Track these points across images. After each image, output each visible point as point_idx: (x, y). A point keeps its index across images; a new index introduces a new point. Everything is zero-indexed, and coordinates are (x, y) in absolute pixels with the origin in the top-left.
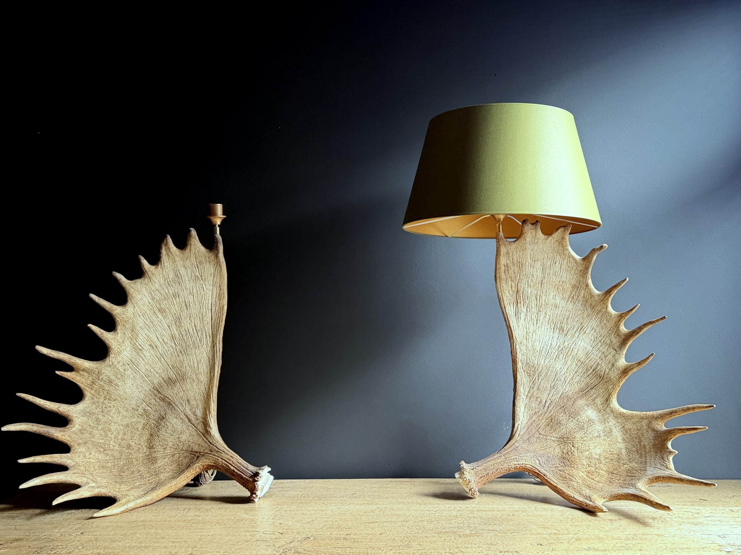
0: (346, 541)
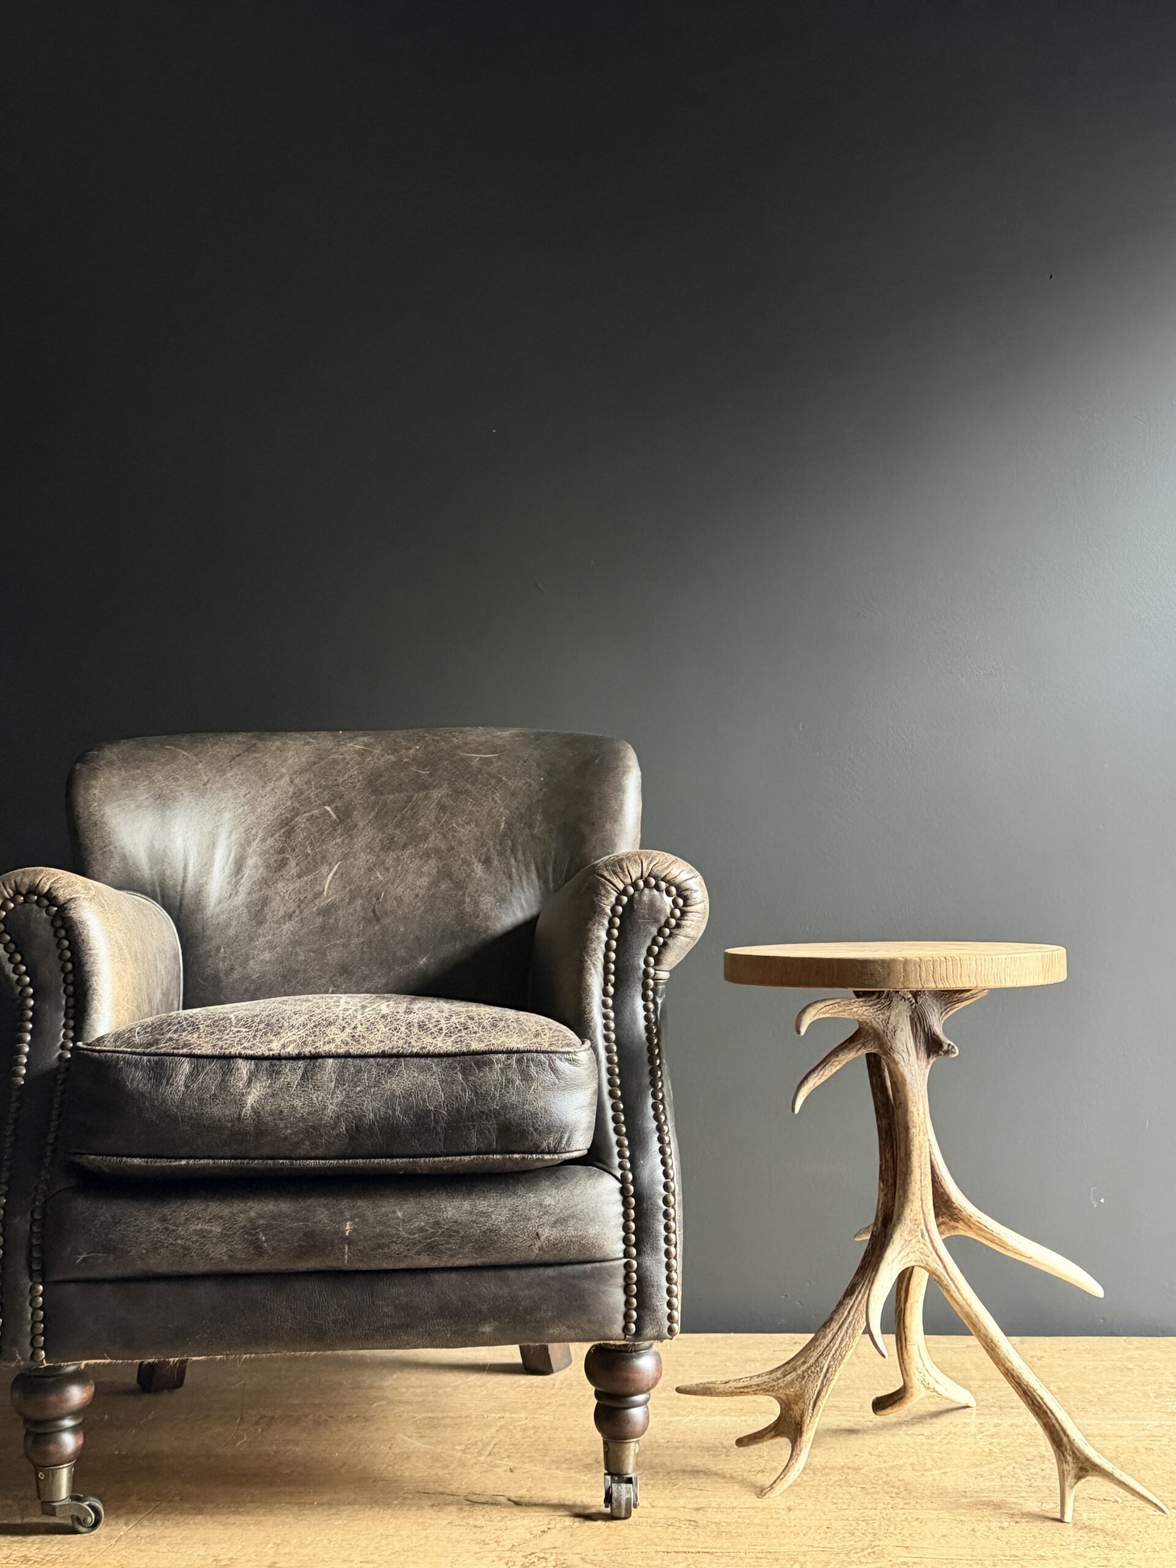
0: (697, 1530)
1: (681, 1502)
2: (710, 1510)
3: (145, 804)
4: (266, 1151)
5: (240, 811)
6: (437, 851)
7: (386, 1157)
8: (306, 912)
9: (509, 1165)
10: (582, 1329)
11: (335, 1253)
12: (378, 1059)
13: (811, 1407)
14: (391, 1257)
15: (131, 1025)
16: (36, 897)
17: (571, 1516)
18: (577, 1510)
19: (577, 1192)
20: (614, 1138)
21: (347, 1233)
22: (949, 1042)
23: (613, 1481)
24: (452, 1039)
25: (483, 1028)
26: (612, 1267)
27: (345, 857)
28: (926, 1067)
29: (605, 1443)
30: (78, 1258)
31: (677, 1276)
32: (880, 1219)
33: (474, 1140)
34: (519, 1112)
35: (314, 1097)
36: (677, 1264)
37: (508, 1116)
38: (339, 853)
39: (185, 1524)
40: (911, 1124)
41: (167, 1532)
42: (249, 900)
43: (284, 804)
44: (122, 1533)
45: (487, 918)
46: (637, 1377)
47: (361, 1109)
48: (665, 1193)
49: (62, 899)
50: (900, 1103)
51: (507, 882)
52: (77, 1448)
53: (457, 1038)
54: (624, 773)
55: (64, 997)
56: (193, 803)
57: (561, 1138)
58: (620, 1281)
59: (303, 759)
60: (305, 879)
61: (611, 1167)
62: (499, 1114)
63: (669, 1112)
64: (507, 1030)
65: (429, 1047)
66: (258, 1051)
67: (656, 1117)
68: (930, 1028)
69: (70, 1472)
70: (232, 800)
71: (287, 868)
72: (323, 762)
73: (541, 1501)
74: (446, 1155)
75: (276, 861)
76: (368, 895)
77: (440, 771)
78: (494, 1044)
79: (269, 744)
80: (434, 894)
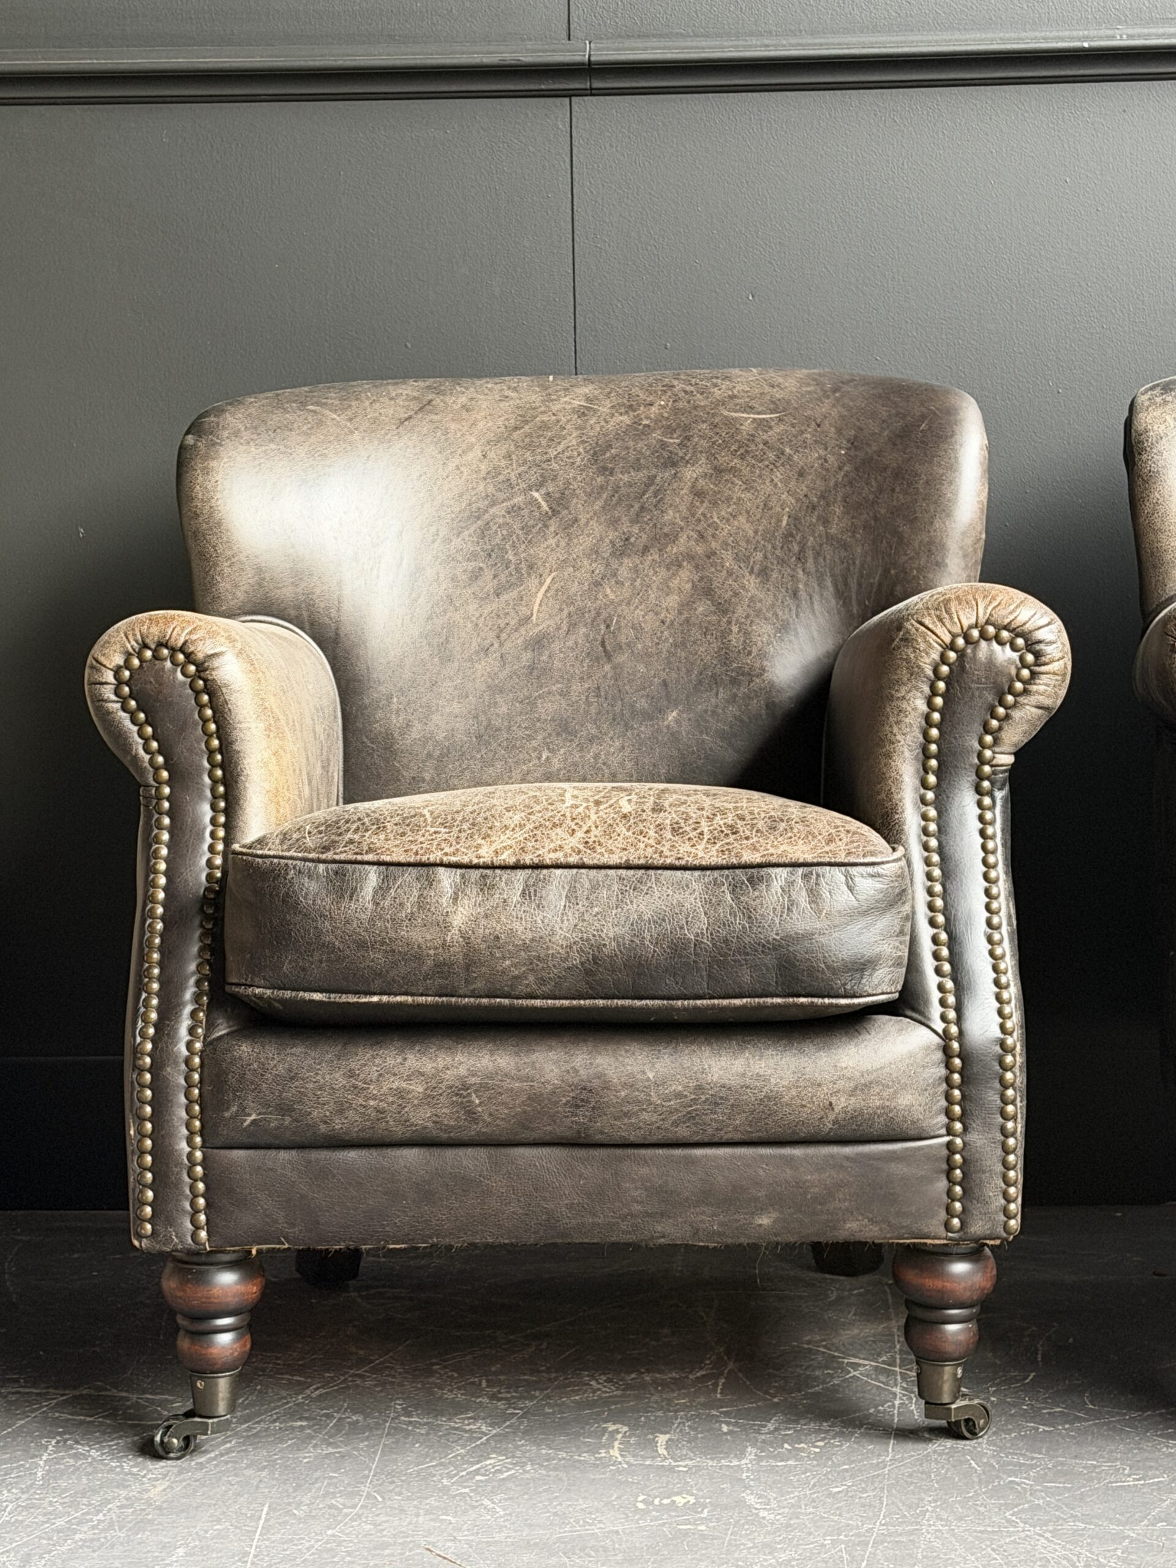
4: (479, 987)
5: (414, 499)
6: (691, 557)
8: (508, 646)
10: (888, 1223)
12: (620, 871)
16: (168, 652)
19: (883, 1048)
20: (934, 980)
26: (930, 1146)
27: (561, 565)
30: (245, 1121)
31: (1015, 1159)
33: (747, 978)
34: (806, 944)
35: (538, 919)
36: (1016, 1144)
37: (791, 949)
38: (552, 561)
42: (429, 627)
43: (473, 489)
45: (762, 655)
47: (600, 936)
48: (1000, 1052)
49: (200, 656)
51: (789, 601)
52: (244, 1352)
53: (723, 844)
54: (963, 444)
55: (210, 784)
57: (862, 976)
58: (940, 1163)
59: (500, 422)
60: (505, 597)
61: (929, 1019)
62: (781, 946)
66: (465, 860)
69: (232, 1382)
71: (480, 583)
72: (527, 427)
74: (712, 997)
75: (465, 571)
76: (593, 621)
77: (696, 439)
78: (772, 855)
79: (449, 400)
80: (687, 620)
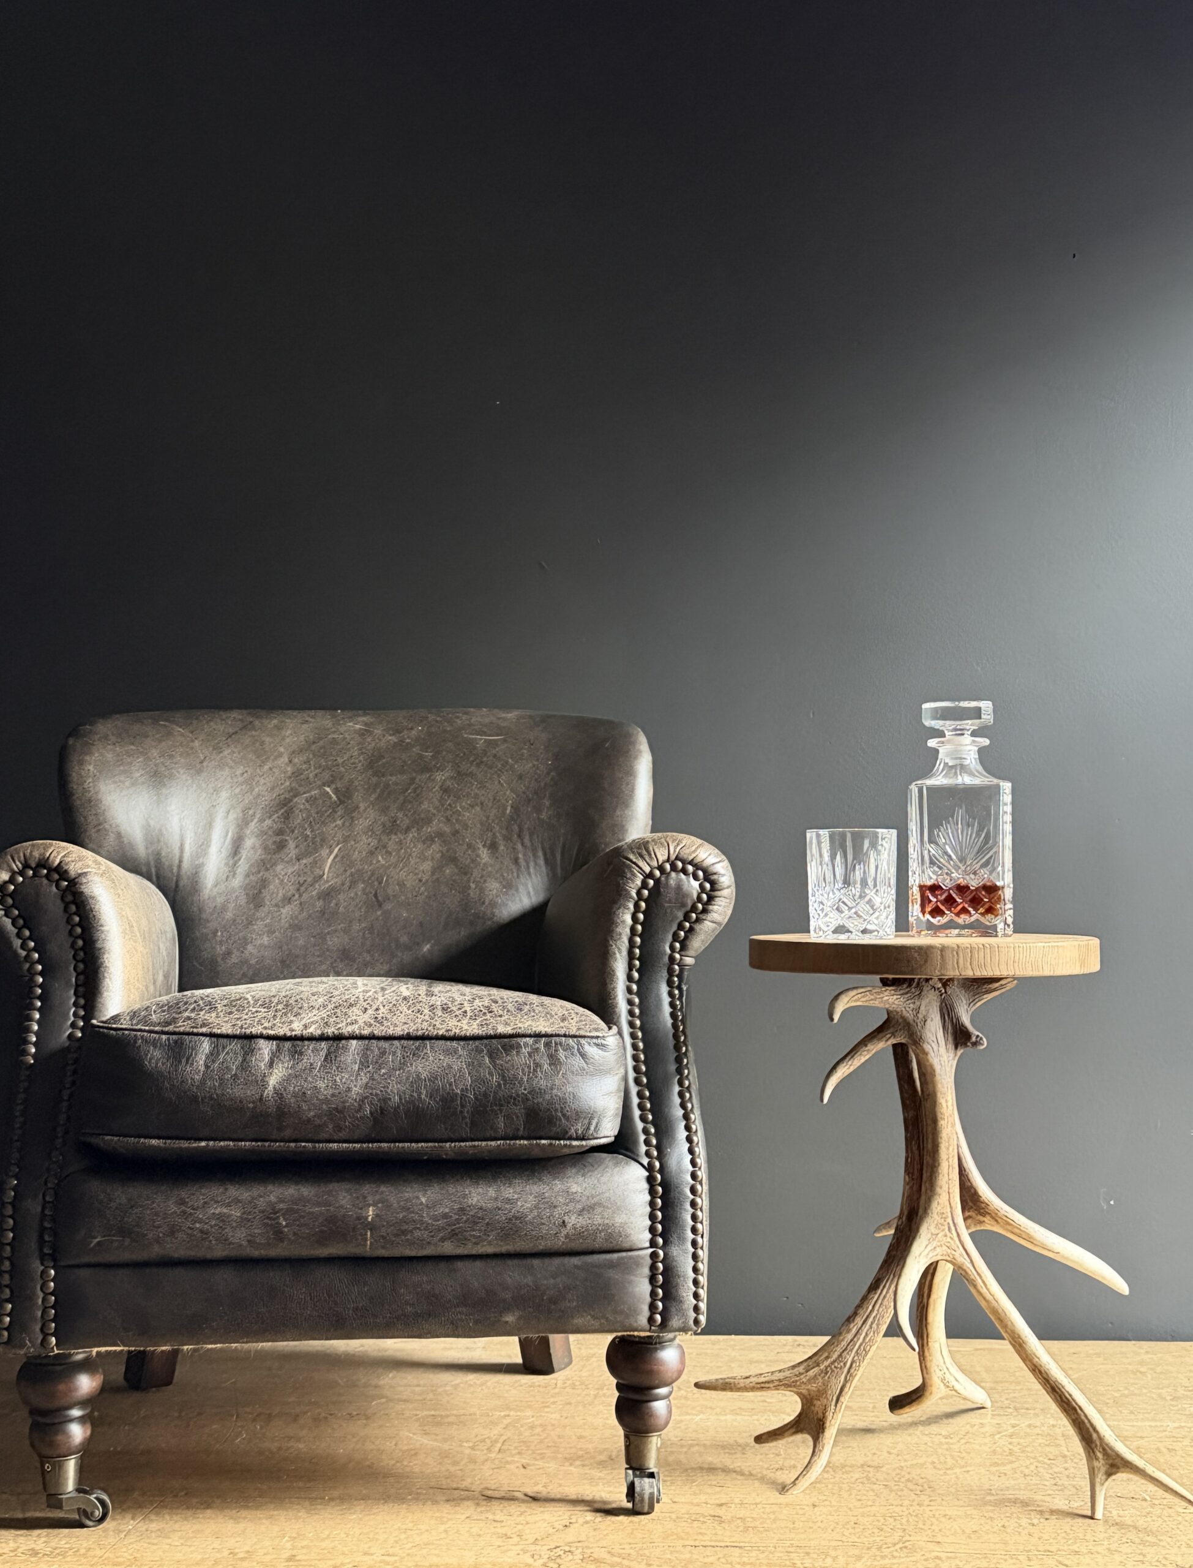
0: (723, 1525)
1: (703, 1498)
2: (733, 1506)
3: (142, 779)
4: (288, 1133)
5: (238, 790)
6: (440, 834)
7: (411, 1142)
8: (305, 896)
9: (536, 1153)
10: (607, 1319)
11: (357, 1240)
12: (403, 1041)
13: (833, 1403)
14: (414, 1243)
15: (148, 1003)
16: (45, 871)
17: (590, 1511)
18: (597, 1506)
19: (604, 1179)
20: (640, 1126)
21: (370, 1219)
22: (977, 1033)
23: (635, 1476)
24: (478, 1022)
25: (508, 1011)
26: (639, 1256)
27: (346, 839)
28: (954, 1059)
29: (627, 1437)
30: (91, 1242)
31: (703, 1267)
32: (906, 1213)
33: (501, 1123)
34: (547, 1097)
35: (338, 1079)
36: (703, 1254)
37: (536, 1101)
38: (339, 836)
39: (194, 1518)
40: (939, 1116)
41: (177, 1526)
42: (247, 882)
43: (282, 784)
44: (130, 1527)
45: (493, 904)
46: (662, 1368)
47: (386, 1092)
48: (693, 1182)
49: (73, 874)
50: (928, 1095)
51: (513, 867)
52: (85, 1439)
53: (482, 1021)
54: (636, 758)
55: (74, 974)
56: (190, 782)
57: (590, 1124)
58: (646, 1271)
59: (302, 738)
60: (304, 861)
61: (638, 1155)
62: (528, 1100)
63: (695, 1100)
64: (533, 1014)
65: (454, 1030)
66: (281, 1032)
67: (683, 1106)
68: (958, 1019)
69: (76, 1464)
70: (229, 779)
71: (286, 850)
72: (321, 743)
73: (559, 1496)
74: (473, 1140)
75: (275, 842)
76: (369, 879)
77: (444, 753)
78: (520, 1028)
79: (265, 722)
80: (438, 879)
